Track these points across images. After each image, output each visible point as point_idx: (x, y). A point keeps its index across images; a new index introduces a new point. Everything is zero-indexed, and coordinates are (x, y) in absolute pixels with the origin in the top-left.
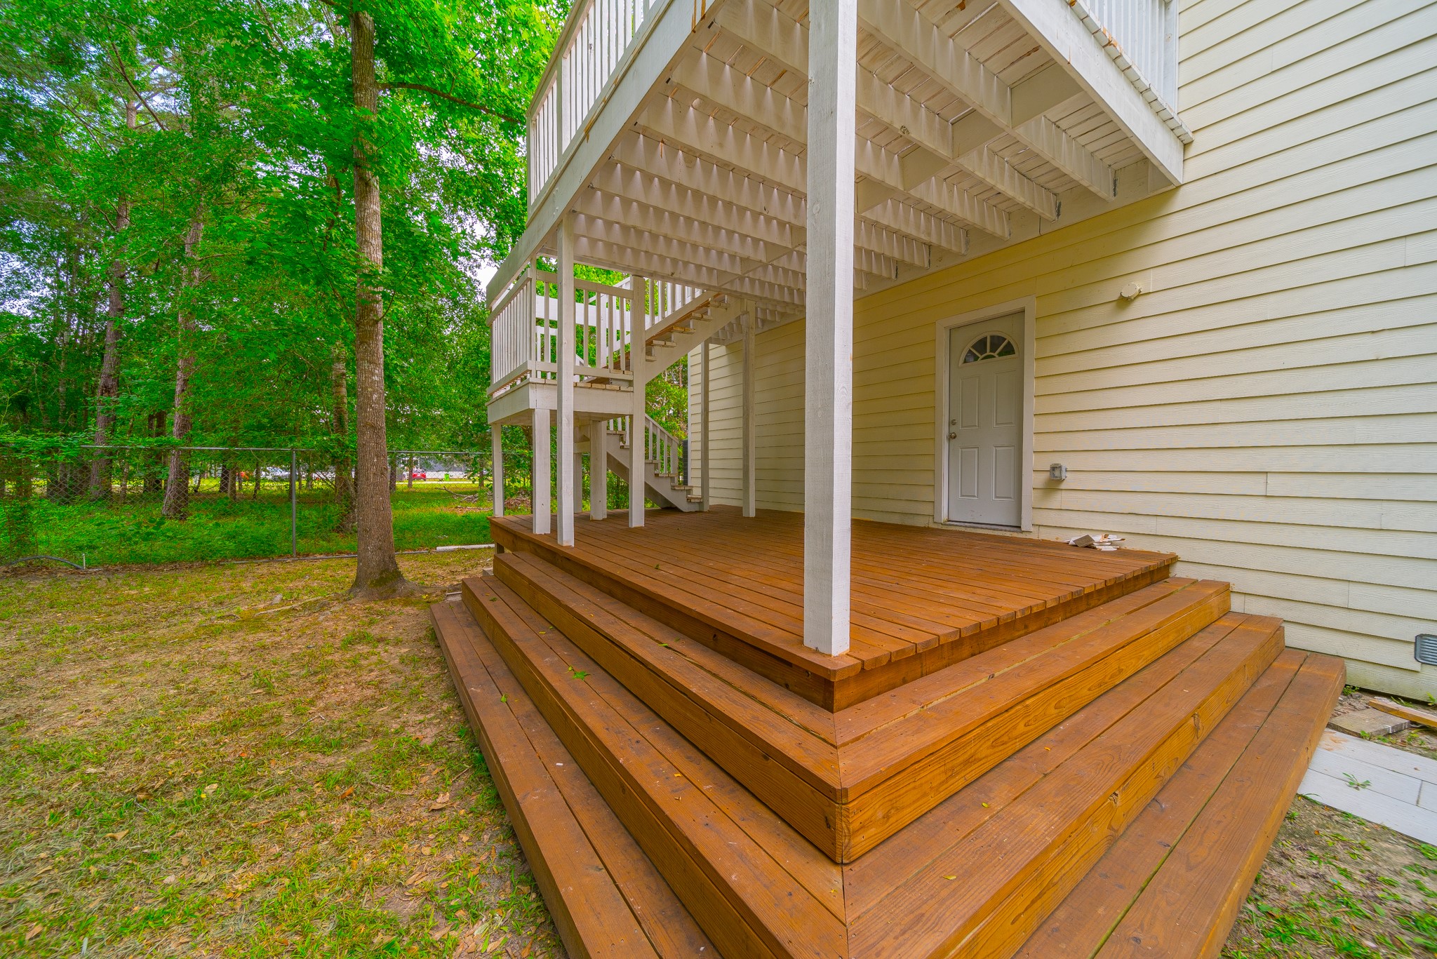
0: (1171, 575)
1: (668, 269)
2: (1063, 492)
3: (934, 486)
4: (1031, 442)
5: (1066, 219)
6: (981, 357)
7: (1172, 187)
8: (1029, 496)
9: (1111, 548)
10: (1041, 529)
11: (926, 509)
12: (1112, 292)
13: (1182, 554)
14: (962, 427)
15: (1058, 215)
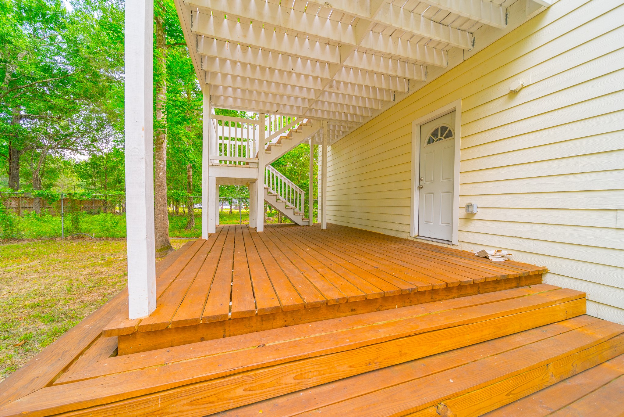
0: (543, 282)
1: (275, 108)
2: (476, 221)
3: (410, 215)
4: (458, 189)
5: (478, 48)
6: (435, 140)
7: (542, 9)
8: (457, 223)
9: (502, 260)
10: (463, 243)
11: (406, 228)
12: (505, 89)
13: (551, 269)
14: (426, 182)
15: (473, 45)
